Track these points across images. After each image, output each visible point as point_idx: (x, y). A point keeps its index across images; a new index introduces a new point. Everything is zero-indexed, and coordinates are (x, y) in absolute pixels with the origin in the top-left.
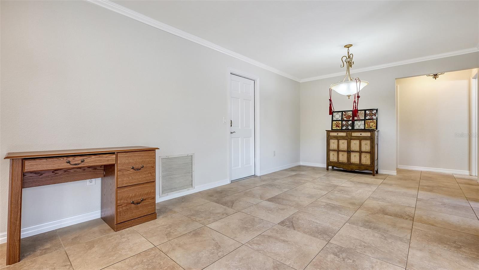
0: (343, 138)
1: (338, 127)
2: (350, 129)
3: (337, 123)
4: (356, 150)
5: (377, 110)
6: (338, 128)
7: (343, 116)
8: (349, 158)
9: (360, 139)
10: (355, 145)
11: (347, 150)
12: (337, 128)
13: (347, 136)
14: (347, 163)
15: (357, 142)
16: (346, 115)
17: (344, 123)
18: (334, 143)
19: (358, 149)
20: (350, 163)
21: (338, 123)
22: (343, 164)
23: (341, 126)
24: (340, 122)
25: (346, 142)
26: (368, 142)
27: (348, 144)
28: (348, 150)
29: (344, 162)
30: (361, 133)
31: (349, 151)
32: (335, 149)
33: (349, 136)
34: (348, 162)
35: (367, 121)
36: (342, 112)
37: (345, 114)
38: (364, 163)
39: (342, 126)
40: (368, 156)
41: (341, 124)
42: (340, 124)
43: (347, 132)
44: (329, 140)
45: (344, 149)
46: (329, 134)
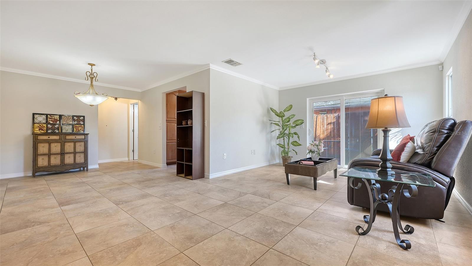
0: (55, 141)
1: (42, 130)
2: (57, 133)
3: (40, 126)
4: (71, 152)
5: (84, 117)
6: (43, 132)
7: (48, 119)
8: (62, 160)
9: (75, 141)
10: (69, 147)
11: (60, 152)
12: (41, 131)
13: (61, 139)
14: (61, 165)
15: (72, 144)
16: (52, 118)
17: (49, 126)
18: (43, 147)
19: (72, 150)
20: (63, 164)
21: (42, 126)
22: (55, 166)
23: (45, 129)
24: (45, 125)
25: (59, 145)
26: (83, 144)
27: (62, 146)
28: (62, 152)
29: (57, 164)
30: (76, 136)
31: (62, 154)
32: (44, 153)
33: (63, 139)
34: (62, 164)
35: (76, 125)
36: (47, 115)
37: (50, 117)
38: (78, 162)
39: (48, 129)
40: (82, 155)
41: (45, 127)
42: (44, 127)
43: (61, 135)
44: (37, 144)
45: (57, 152)
46: (36, 137)
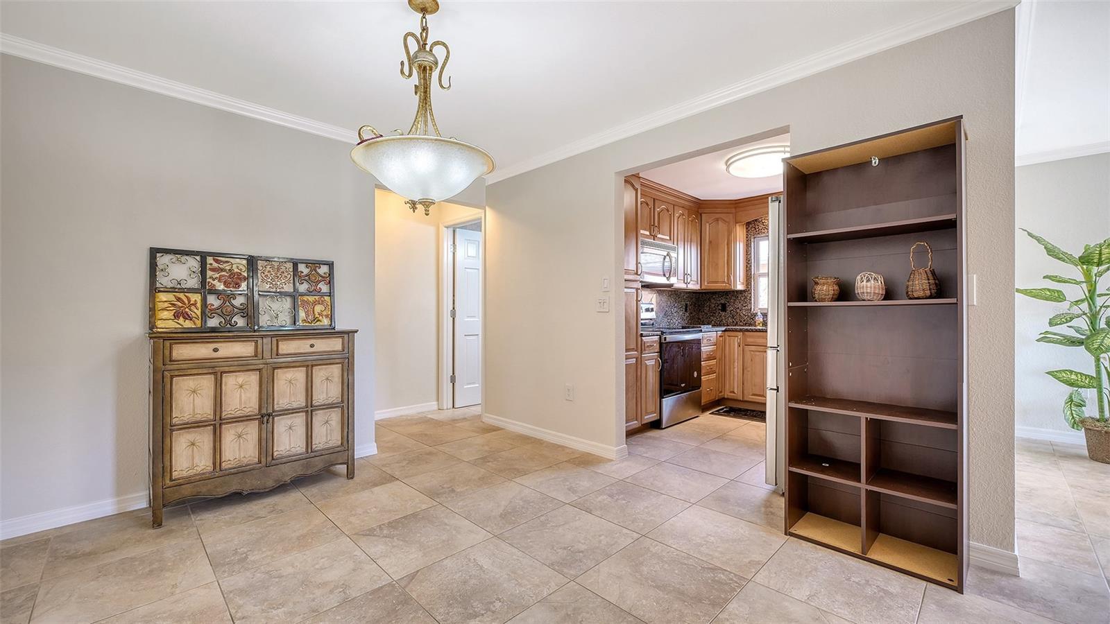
0: (240, 365)
1: (187, 317)
2: (241, 330)
3: (179, 299)
4: (295, 405)
5: (331, 265)
6: (188, 324)
7: (209, 273)
8: (266, 442)
9: (310, 363)
10: (289, 389)
11: (257, 411)
12: (181, 320)
13: (260, 356)
14: (260, 462)
15: (299, 375)
16: (222, 270)
17: (213, 300)
18: (194, 392)
19: (300, 401)
20: (270, 459)
21: (187, 302)
22: (241, 471)
23: (199, 312)
24: (196, 298)
25: (253, 378)
26: (336, 370)
27: (264, 386)
28: (264, 411)
29: (245, 461)
30: (312, 342)
31: (265, 416)
32: (199, 418)
33: (267, 354)
34: (263, 460)
35: (305, 298)
36: (203, 256)
37: (216, 265)
38: (321, 447)
39: (206, 312)
40: (335, 417)
41: (199, 305)
42: (195, 304)
43: (260, 341)
44: (167, 380)
45: (247, 411)
46: (167, 352)
